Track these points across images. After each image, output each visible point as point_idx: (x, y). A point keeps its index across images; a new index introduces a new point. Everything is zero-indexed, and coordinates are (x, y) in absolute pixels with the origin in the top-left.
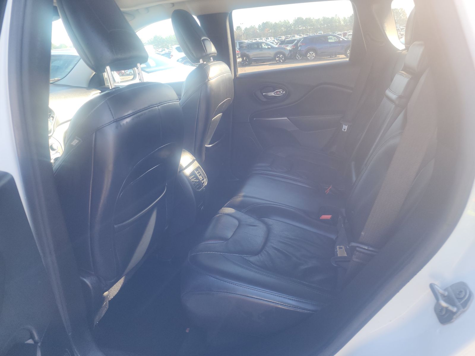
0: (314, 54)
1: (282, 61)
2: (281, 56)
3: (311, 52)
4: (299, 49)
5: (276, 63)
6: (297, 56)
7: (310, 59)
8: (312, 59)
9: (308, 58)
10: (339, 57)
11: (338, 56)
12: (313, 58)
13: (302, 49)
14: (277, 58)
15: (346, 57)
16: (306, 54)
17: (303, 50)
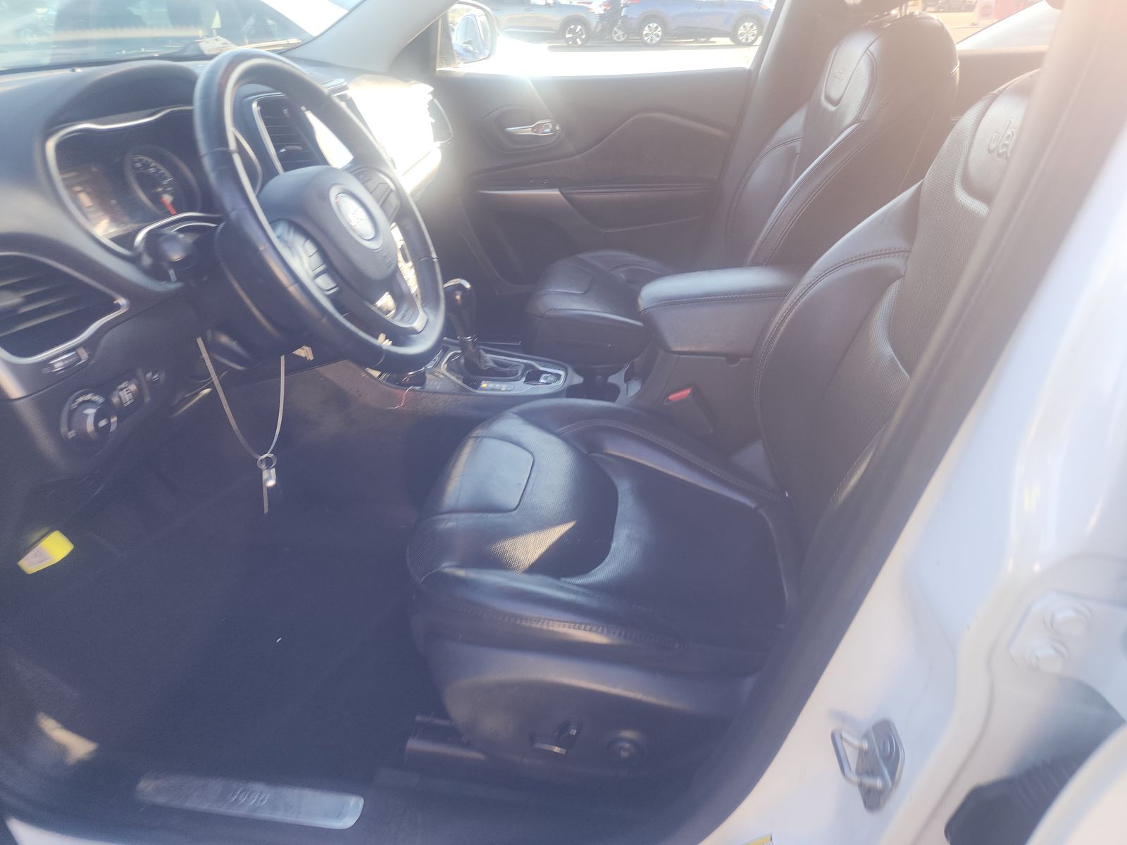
0: (659, 29)
1: (579, 42)
2: (579, 27)
3: (653, 25)
4: (623, 14)
5: (564, 47)
6: (616, 33)
7: (649, 41)
8: (654, 42)
9: (646, 38)
10: (714, 42)
11: (712, 39)
12: (658, 39)
13: (629, 16)
14: (569, 33)
15: (733, 44)
16: (641, 28)
17: (631, 18)
